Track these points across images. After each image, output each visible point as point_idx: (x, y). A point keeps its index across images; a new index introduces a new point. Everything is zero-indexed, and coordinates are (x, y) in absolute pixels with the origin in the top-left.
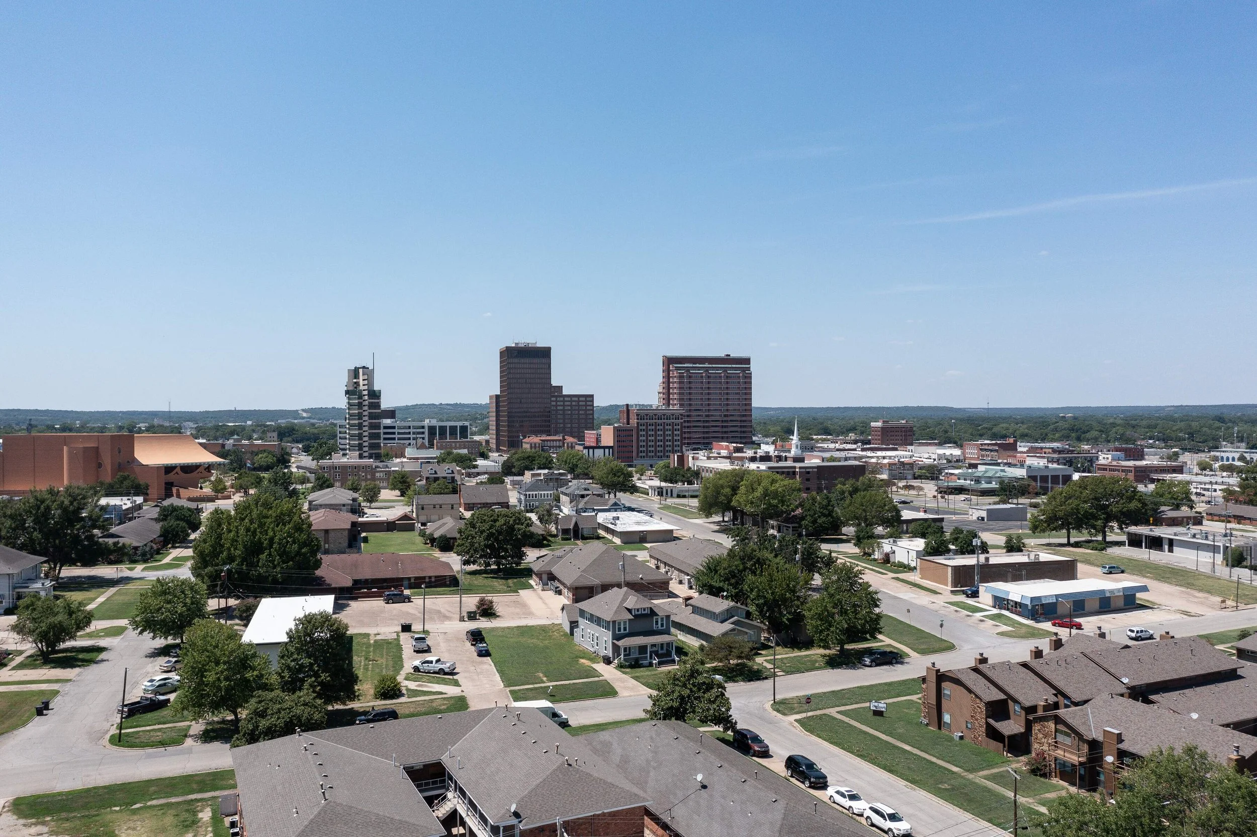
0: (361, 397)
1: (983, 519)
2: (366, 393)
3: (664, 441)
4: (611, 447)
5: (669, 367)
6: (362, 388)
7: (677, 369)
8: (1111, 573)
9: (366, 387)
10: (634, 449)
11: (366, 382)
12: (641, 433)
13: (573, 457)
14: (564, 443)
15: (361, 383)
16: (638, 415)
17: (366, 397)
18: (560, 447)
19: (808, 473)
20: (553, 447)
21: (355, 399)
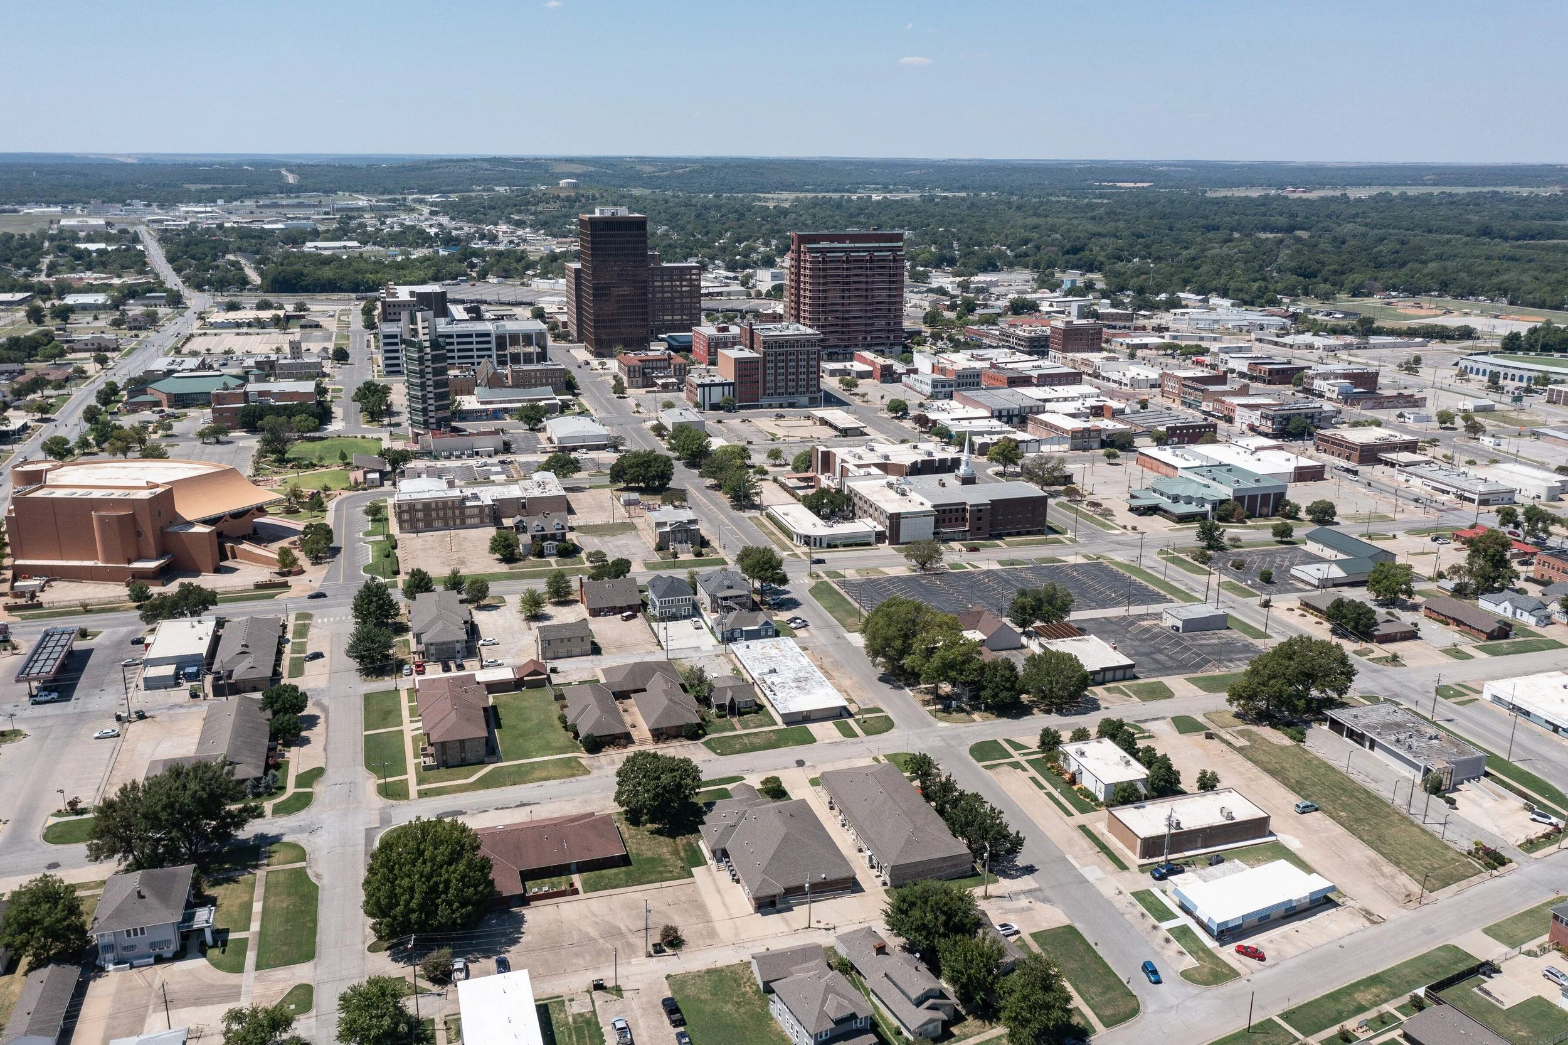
0: (421, 349)
1: (1178, 629)
2: (427, 344)
3: (797, 373)
4: (729, 384)
5: (799, 248)
6: (421, 337)
7: (811, 250)
8: (1304, 813)
9: (427, 337)
10: (760, 384)
11: (427, 331)
12: (769, 365)
13: (693, 440)
14: (670, 364)
15: (421, 331)
16: (764, 343)
17: (428, 350)
18: (665, 368)
19: (980, 511)
20: (656, 368)
21: (414, 352)
